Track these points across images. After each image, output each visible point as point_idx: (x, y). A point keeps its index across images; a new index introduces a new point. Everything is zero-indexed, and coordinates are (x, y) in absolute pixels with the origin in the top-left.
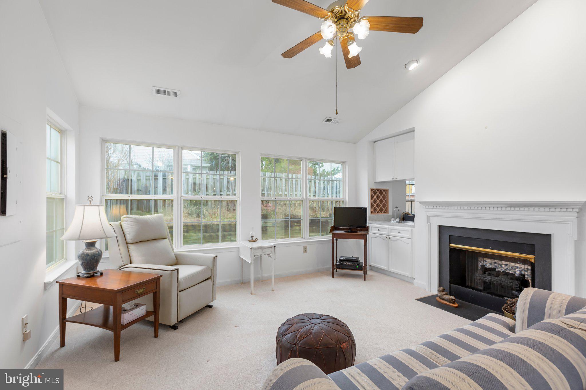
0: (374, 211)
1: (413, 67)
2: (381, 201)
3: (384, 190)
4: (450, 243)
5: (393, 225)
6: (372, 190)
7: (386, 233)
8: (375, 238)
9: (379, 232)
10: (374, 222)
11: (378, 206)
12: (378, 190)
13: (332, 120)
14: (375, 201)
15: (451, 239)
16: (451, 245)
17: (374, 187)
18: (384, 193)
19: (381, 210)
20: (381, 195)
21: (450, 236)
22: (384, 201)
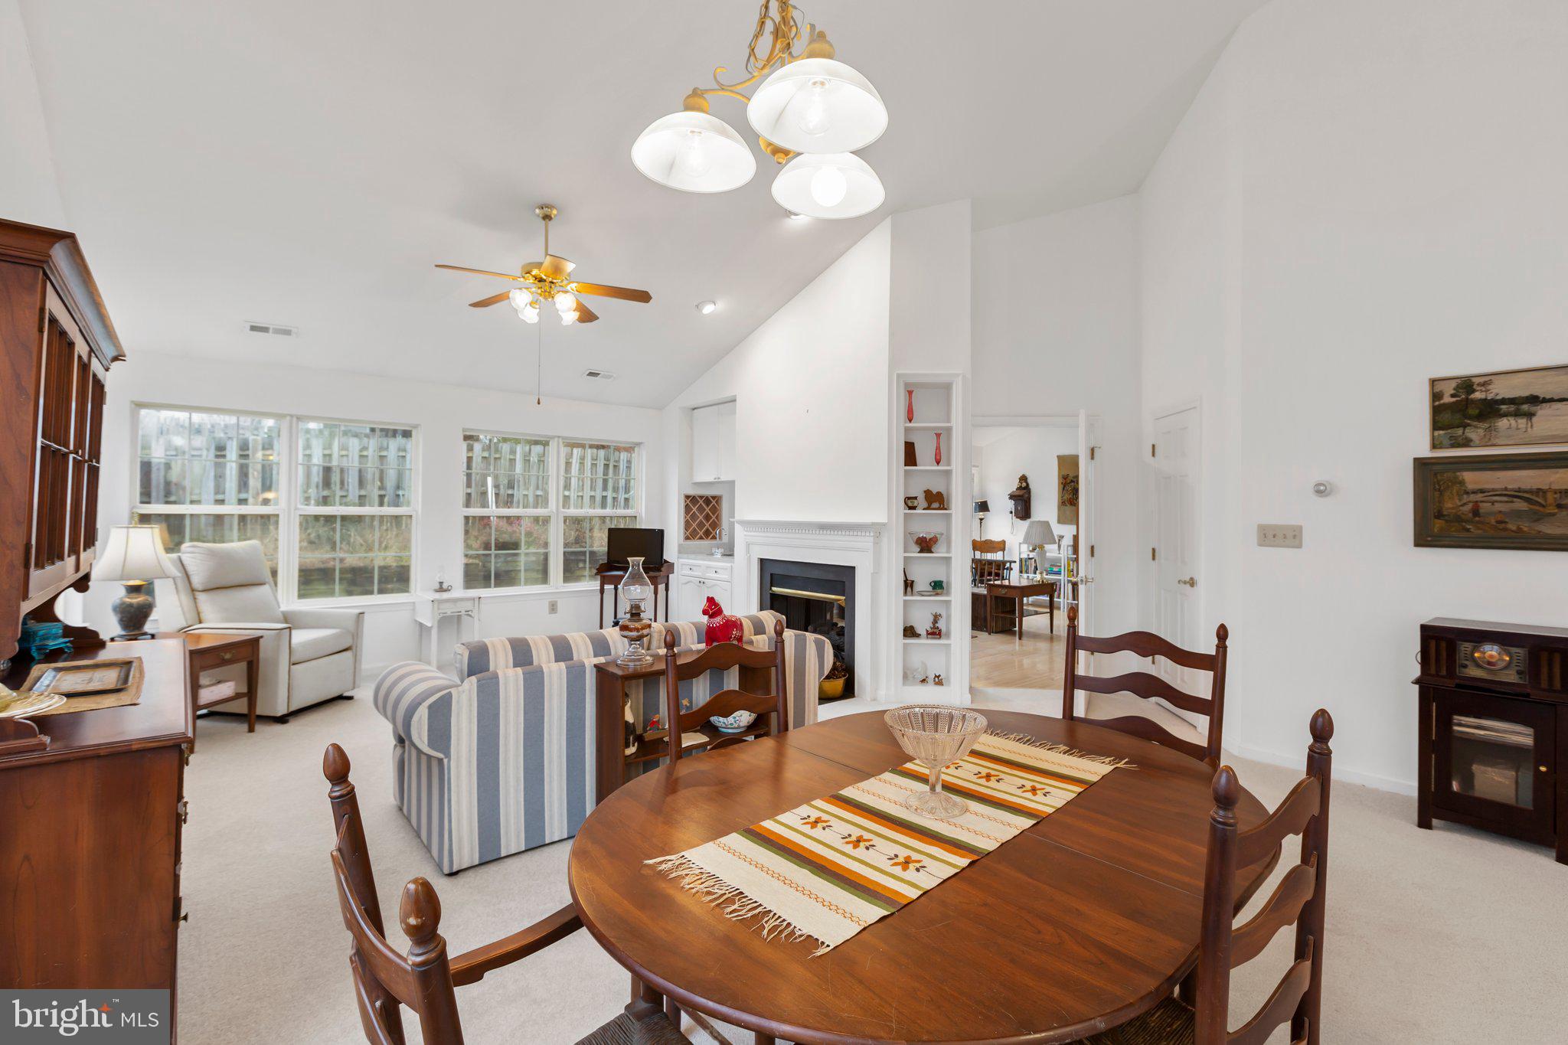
0: (691, 534)
1: (708, 309)
2: (707, 518)
3: (714, 497)
4: (772, 585)
5: (718, 560)
6: (687, 497)
7: (700, 574)
8: (686, 583)
9: (690, 572)
10: (693, 556)
11: (701, 525)
12: (701, 497)
13: (599, 374)
14: (694, 517)
15: (774, 580)
16: (774, 589)
17: (692, 492)
18: (714, 502)
19: (707, 534)
20: (708, 506)
21: (771, 574)
22: (714, 518)
